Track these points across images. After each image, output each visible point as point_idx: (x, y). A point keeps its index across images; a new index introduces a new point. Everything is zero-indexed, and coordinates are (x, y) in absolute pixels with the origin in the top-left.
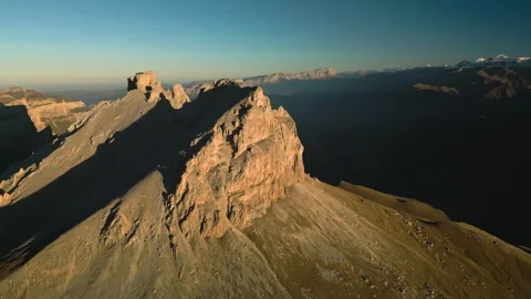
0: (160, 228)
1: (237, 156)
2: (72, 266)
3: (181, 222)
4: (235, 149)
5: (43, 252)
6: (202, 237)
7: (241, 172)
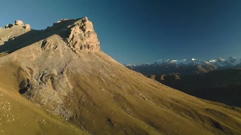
0: (66, 47)
1: (85, 32)
2: (34, 55)
3: (74, 46)
4: (84, 31)
5: (17, 51)
6: (82, 51)
7: (89, 36)
